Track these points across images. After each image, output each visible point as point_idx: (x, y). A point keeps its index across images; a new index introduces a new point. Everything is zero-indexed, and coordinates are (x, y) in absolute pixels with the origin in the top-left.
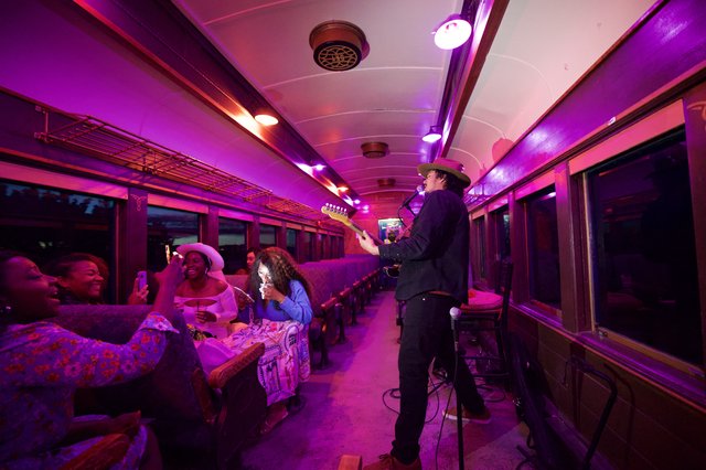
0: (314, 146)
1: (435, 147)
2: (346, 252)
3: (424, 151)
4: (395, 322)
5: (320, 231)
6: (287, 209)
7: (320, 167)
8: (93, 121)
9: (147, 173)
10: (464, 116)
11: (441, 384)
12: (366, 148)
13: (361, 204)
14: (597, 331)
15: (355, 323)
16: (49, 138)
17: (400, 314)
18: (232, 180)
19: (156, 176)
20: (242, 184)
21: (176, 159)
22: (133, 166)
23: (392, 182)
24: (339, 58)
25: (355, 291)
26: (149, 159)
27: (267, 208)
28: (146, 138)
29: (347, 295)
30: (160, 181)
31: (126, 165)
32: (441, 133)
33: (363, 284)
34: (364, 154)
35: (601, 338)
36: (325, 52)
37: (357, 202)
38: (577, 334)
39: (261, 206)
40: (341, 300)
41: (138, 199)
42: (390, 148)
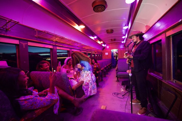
0: (94, 32)
1: (127, 30)
2: (103, 58)
3: (124, 31)
4: (116, 76)
5: (96, 53)
6: (88, 48)
7: (96, 37)
8: (45, 32)
9: (56, 42)
10: (135, 21)
11: (127, 92)
12: (107, 31)
13: (107, 46)
14: (173, 80)
15: (105, 76)
16: (38, 36)
17: (117, 75)
18: (75, 42)
19: (58, 43)
20: (77, 43)
21: (63, 38)
22: (53, 41)
23: (115, 40)
24: (100, 9)
25: (105, 68)
26: (57, 39)
27: (83, 48)
28: (56, 34)
29: (103, 70)
30: (59, 44)
31: (52, 41)
32: (128, 26)
33: (107, 67)
34: (107, 33)
35: (174, 82)
36: (96, 8)
37: (106, 45)
38: (167, 81)
39: (82, 48)
40: (102, 71)
41: (55, 48)
42: (114, 31)
